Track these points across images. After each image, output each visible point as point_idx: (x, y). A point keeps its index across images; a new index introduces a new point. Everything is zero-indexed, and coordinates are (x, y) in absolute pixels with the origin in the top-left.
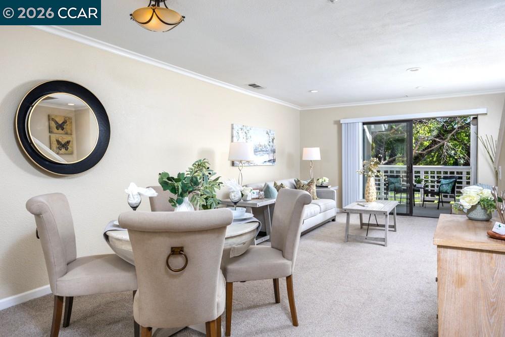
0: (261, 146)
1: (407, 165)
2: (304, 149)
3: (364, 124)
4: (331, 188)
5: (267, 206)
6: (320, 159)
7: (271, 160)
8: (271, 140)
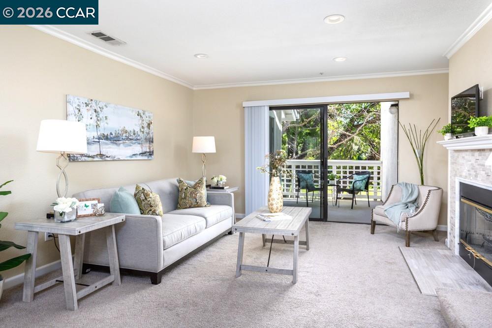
0: (126, 132)
1: (321, 160)
2: (195, 138)
3: (271, 108)
4: (228, 190)
5: (110, 227)
6: (215, 152)
7: (145, 152)
8: (145, 125)
